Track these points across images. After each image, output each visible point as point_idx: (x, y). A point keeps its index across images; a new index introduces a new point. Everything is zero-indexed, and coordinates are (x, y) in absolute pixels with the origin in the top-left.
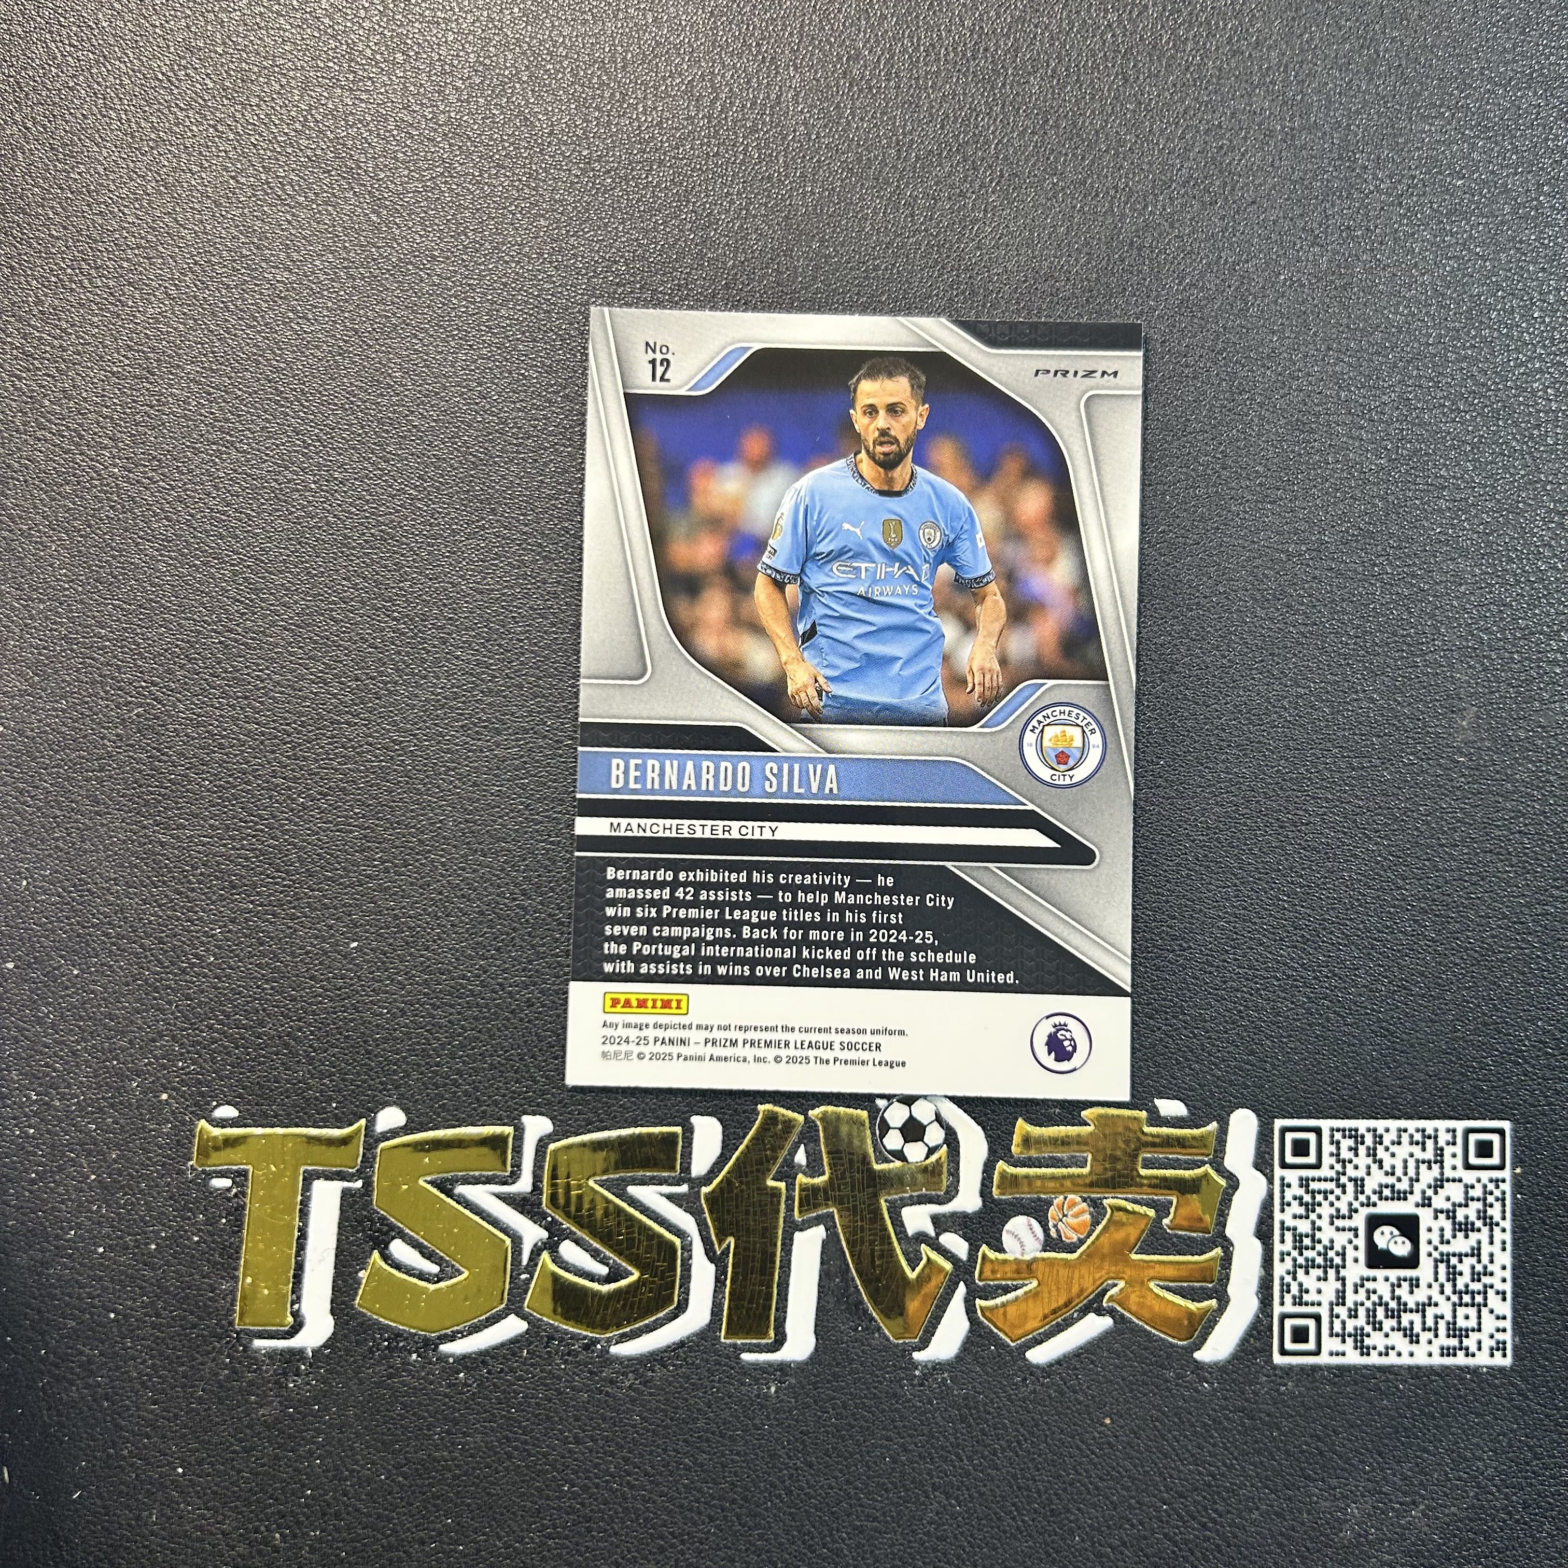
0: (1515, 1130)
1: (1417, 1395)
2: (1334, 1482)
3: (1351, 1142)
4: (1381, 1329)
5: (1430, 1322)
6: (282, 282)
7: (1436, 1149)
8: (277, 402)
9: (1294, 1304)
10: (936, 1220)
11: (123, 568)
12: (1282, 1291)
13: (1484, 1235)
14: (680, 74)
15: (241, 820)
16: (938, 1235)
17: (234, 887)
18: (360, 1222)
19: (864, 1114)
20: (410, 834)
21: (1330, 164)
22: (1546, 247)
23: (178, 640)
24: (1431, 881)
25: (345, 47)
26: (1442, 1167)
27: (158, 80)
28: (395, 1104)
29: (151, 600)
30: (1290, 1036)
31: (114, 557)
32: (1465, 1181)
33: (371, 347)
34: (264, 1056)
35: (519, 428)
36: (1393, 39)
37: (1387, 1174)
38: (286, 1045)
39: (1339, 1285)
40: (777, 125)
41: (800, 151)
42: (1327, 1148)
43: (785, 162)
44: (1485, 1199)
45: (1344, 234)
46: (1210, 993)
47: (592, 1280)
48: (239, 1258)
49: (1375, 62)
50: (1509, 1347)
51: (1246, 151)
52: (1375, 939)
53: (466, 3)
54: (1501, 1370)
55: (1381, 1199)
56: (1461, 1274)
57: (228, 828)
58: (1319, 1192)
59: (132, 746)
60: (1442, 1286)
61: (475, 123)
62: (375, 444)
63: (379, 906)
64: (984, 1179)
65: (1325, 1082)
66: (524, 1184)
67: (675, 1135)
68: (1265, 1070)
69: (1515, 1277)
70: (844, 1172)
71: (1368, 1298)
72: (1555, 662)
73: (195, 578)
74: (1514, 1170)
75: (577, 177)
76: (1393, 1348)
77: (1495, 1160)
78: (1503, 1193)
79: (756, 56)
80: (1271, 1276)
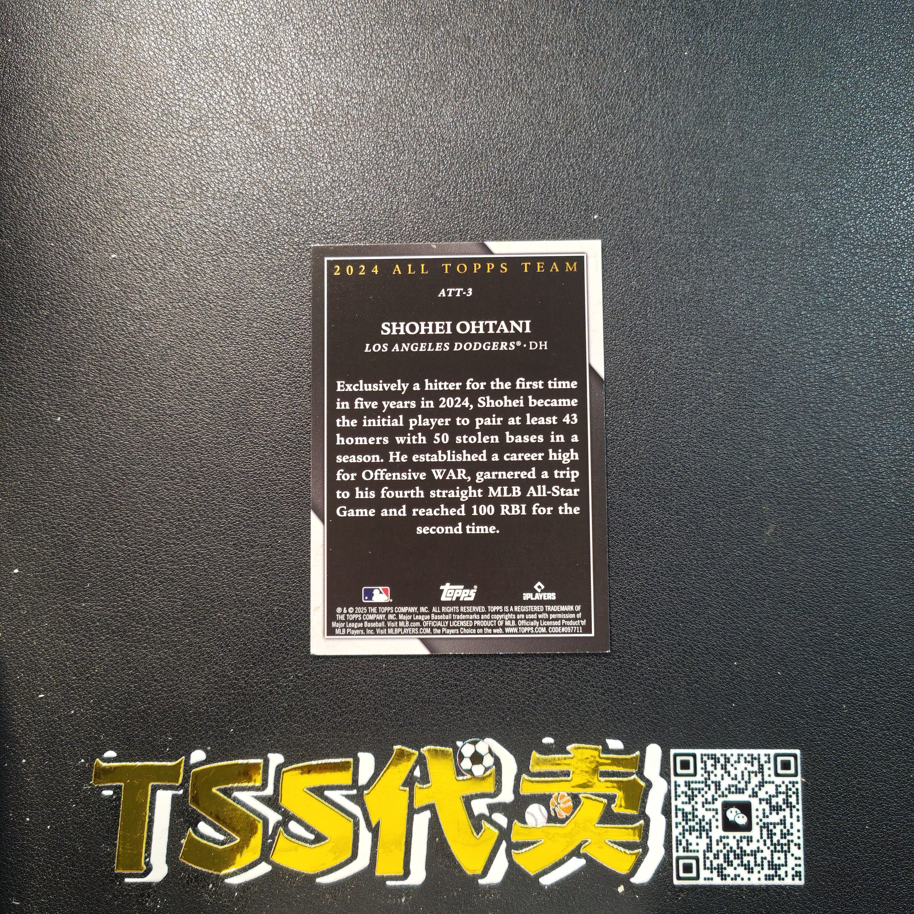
0: (802, 754)
1: (753, 901)
3: (712, 762)
4: (732, 865)
5: (759, 861)
6: (137, 311)
7: (759, 765)
8: (136, 374)
10: (490, 807)
11: (54, 464)
12: (677, 844)
13: (787, 812)
14: (345, 197)
16: (491, 815)
17: (114, 633)
18: (182, 813)
19: (451, 750)
20: (207, 602)
21: (690, 235)
22: (807, 276)
23: (84, 501)
24: (752, 619)
25: (169, 185)
26: (763, 776)
27: (70, 204)
28: (200, 748)
29: (69, 480)
30: (678, 704)
32: (776, 783)
33: (185, 344)
34: (130, 723)
35: (263, 385)
36: (723, 168)
37: (732, 779)
38: (142, 717)
39: (708, 841)
42: (700, 765)
44: (787, 793)
46: (634, 681)
47: (306, 842)
48: (116, 834)
50: (803, 875)
51: (645, 230)
52: (722, 651)
53: (232, 161)
54: (799, 887)
55: (729, 793)
56: (775, 834)
57: (111, 601)
58: (696, 789)
59: (60, 558)
60: (765, 841)
61: (238, 224)
62: (187, 395)
63: (191, 642)
64: (515, 784)
65: (697, 729)
66: (269, 791)
67: (348, 763)
68: (665, 722)
69: (805, 835)
71: (725, 848)
72: (817, 499)
73: (93, 468)
74: (803, 776)
75: (292, 252)
76: (739, 876)
77: (792, 771)
78: (797, 789)
79: (385, 186)
80: (671, 836)
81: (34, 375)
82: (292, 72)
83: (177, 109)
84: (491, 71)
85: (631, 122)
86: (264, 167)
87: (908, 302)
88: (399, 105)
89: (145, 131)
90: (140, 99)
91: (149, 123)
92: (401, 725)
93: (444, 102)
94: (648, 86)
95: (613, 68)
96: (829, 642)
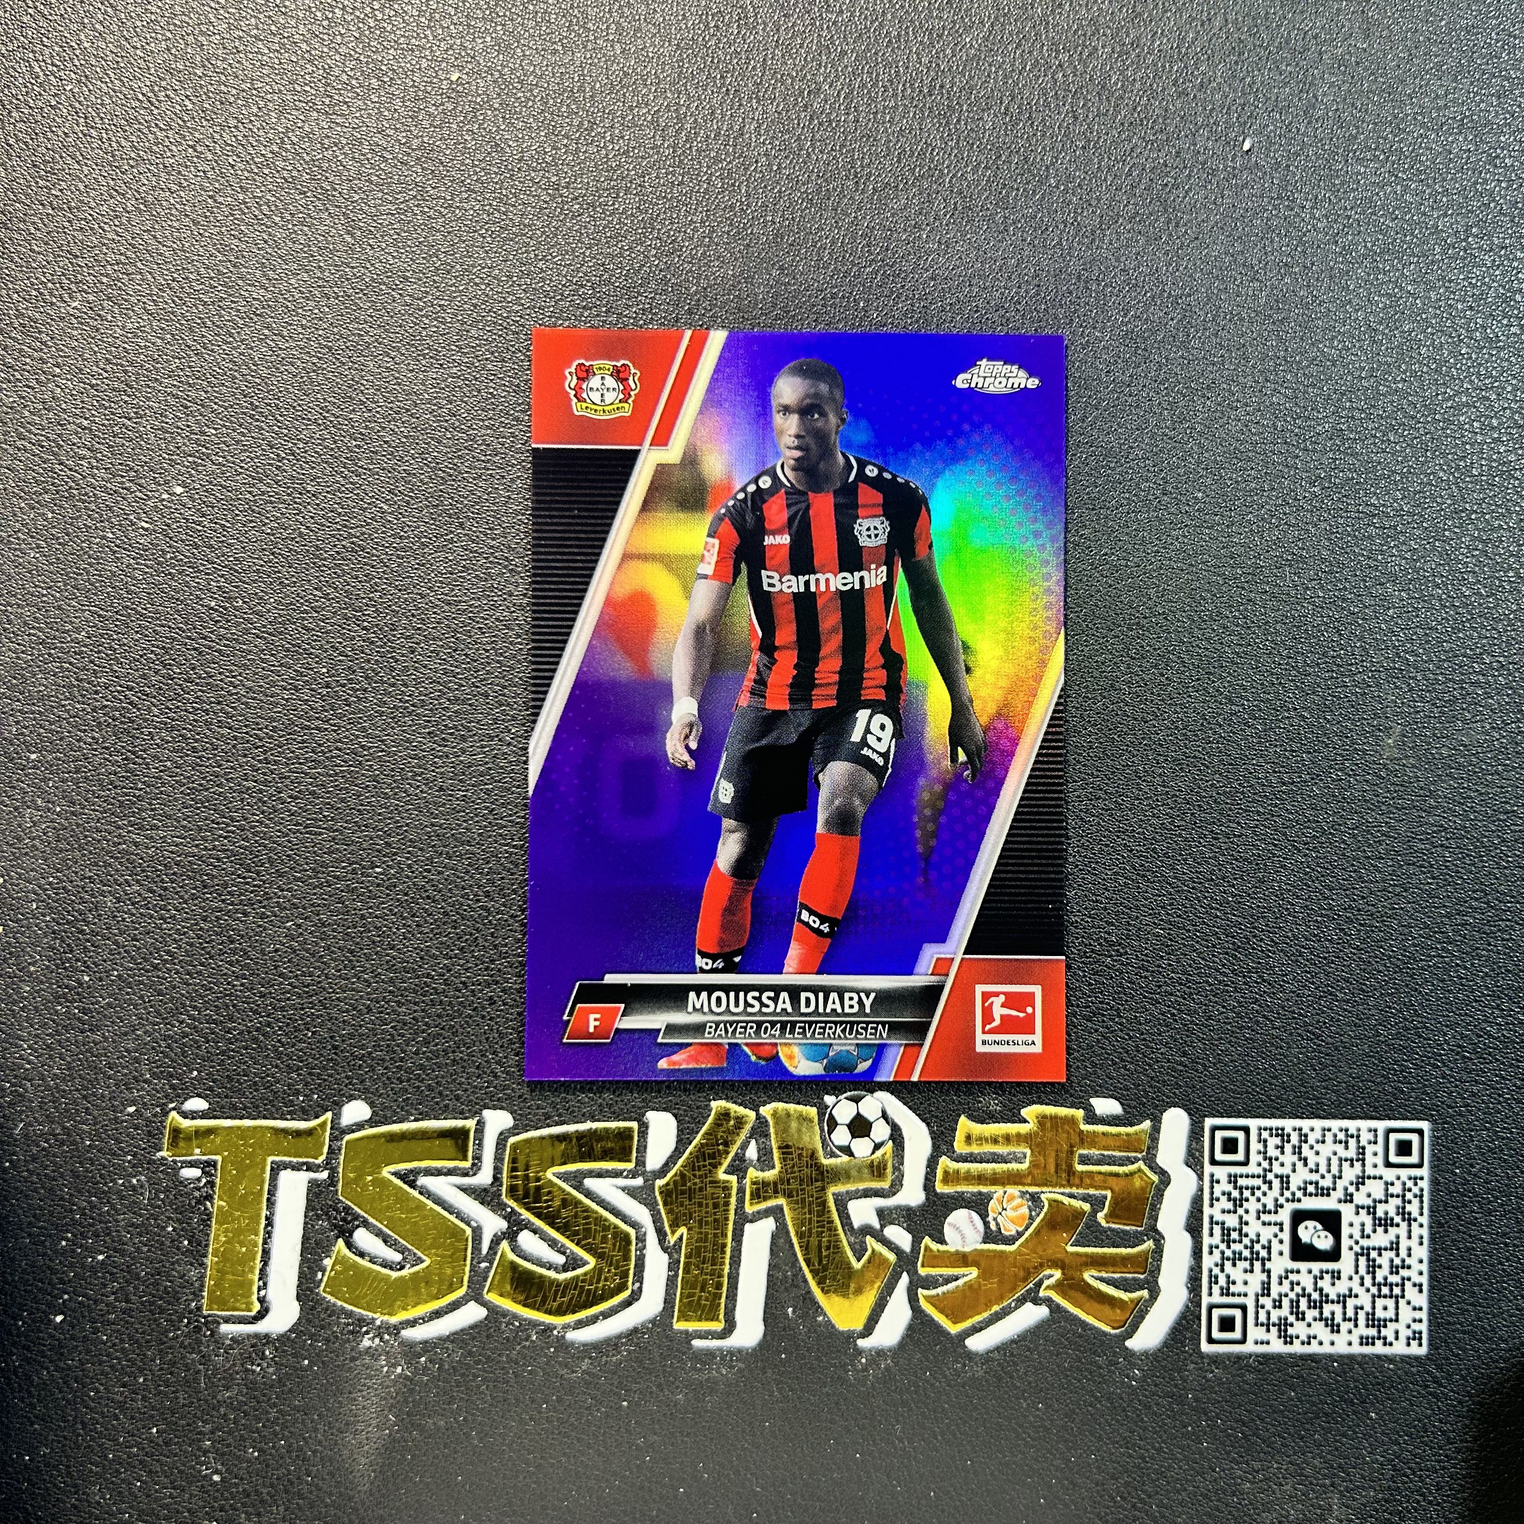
0: (1433, 1130)
1: (1338, 1381)
2: (1257, 1465)
3: (1278, 1141)
4: (1303, 1319)
5: (1350, 1313)
6: (258, 299)
7: (1359, 1147)
8: (252, 417)
9: (1222, 1294)
10: (881, 1213)
11: (100, 576)
12: (1210, 1282)
13: (1403, 1230)
14: (647, 105)
15: (213, 821)
16: (883, 1226)
17: (205, 887)
18: (326, 1212)
19: (812, 1111)
20: (378, 836)
21: (1269, 202)
22: (1474, 286)
23: (153, 646)
24: (1356, 892)
25: (321, 72)
26: (1364, 1165)
27: (138, 100)
28: (360, 1097)
29: (127, 607)
30: (1221, 1038)
32: (1385, 1178)
33: (344, 364)
34: (233, 1051)
35: (488, 445)
36: (1332, 84)
37: (1311, 1171)
38: (255, 1040)
39: (1264, 1277)
40: (741, 156)
41: (762, 181)
42: (1255, 1146)
43: (747, 191)
44: (1404, 1196)
45: (1282, 271)
46: (1145, 997)
47: (549, 1269)
48: (207, 1246)
49: (1314, 108)
50: (1425, 1336)
51: (1190, 188)
52: (1303, 947)
53: (440, 31)
54: (1417, 1358)
55: (1305, 1195)
56: (1380, 1267)
57: (200, 829)
58: (1247, 1188)
59: (107, 748)
60: (1362, 1278)
61: (447, 148)
62: (347, 458)
63: (346, 907)
64: (927, 1173)
65: (1253, 1083)
66: (484, 1177)
67: (630, 1130)
68: (1197, 1071)
69: (1432, 1270)
70: (793, 1166)
71: (1292, 1289)
72: (1476, 684)
73: (170, 586)
74: (1432, 1167)
75: (546, 202)
76: (1315, 1338)
77: (1414, 1159)
78: (1421, 1190)
79: (720, 88)
80: (1200, 1267)
81: (65, 411)
86: (499, 45)
96: (1487, 934)
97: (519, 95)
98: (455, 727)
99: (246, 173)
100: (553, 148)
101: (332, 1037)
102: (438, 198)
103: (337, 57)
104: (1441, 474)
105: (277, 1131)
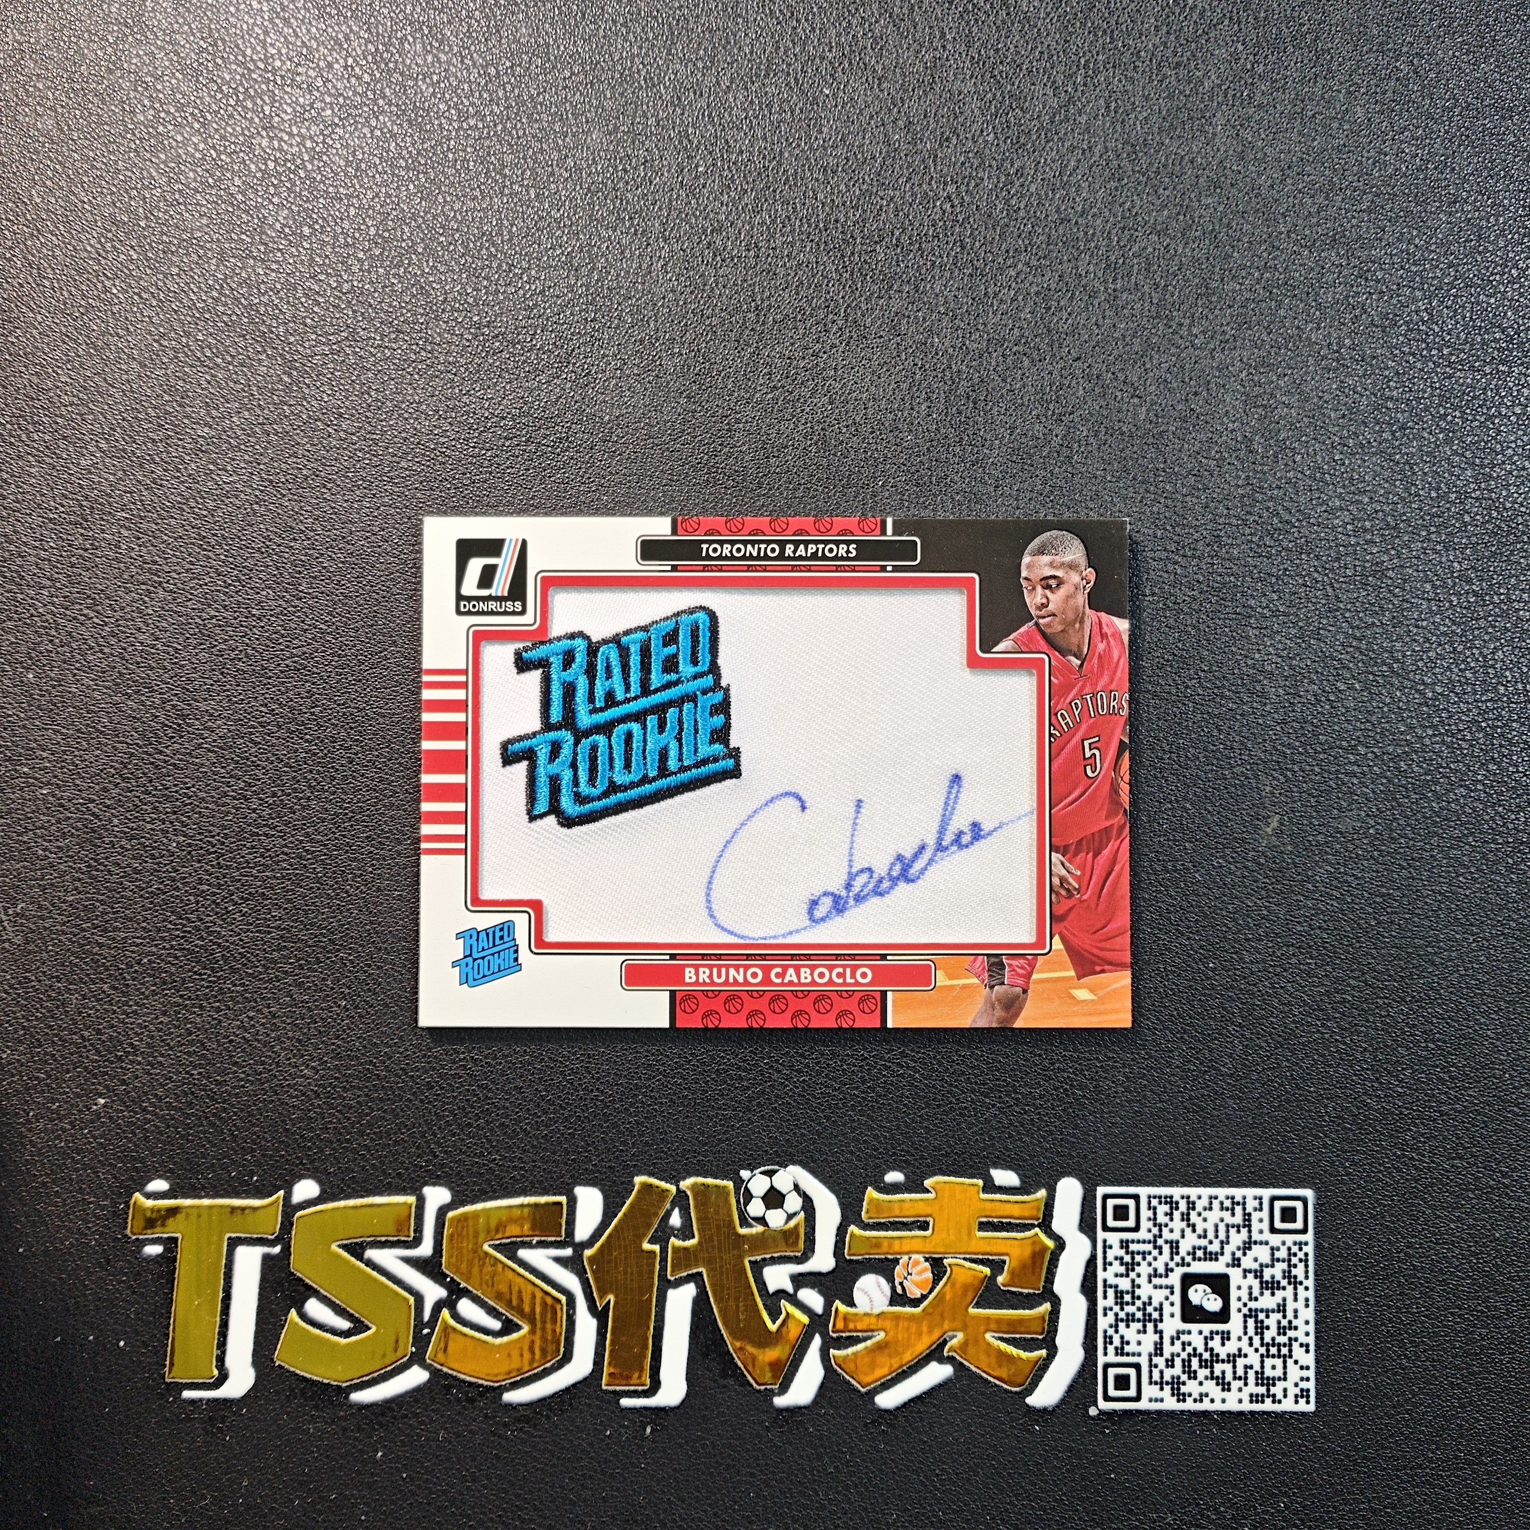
0: (1316, 1197)
1: (1229, 1437)
3: (1166, 1208)
4: (1195, 1378)
5: (1240, 1372)
6: (203, 437)
7: (1245, 1214)
8: (200, 546)
9: (1117, 1354)
10: (794, 1278)
11: (62, 697)
12: (1105, 1343)
13: (1289, 1292)
14: (561, 247)
15: (170, 923)
16: (796, 1291)
17: (165, 983)
18: (280, 1284)
19: (730, 1184)
21: (1149, 321)
22: (1347, 395)
23: (112, 761)
24: (1238, 973)
25: (256, 221)
26: (1250, 1231)
27: (86, 250)
28: (310, 1176)
29: (88, 725)
30: (1111, 1112)
31: (54, 687)
32: (1271, 1244)
33: (284, 495)
34: (192, 1135)
36: (1208, 206)
37: (1199, 1237)
38: (213, 1125)
39: (1156, 1337)
41: (669, 316)
42: (1145, 1213)
44: (1290, 1260)
45: (1162, 387)
46: (1039, 1074)
47: (486, 1334)
48: (169, 1317)
50: (1312, 1393)
52: (1187, 1025)
53: (366, 181)
54: (1303, 1414)
55: (1194, 1259)
56: (1268, 1328)
57: (159, 930)
58: (1138, 1253)
59: (71, 857)
60: (1251, 1339)
61: (375, 291)
62: (288, 583)
63: (294, 1000)
64: (836, 1242)
65: (1142, 1154)
66: (426, 1249)
67: (560, 1204)
68: (1089, 1143)
69: (1317, 1331)
70: (712, 1236)
71: (1184, 1350)
72: (1351, 774)
73: (127, 705)
74: (1315, 1234)
75: (468, 340)
76: (1207, 1395)
77: (1299, 1225)
78: (1306, 1255)
79: (629, 228)
80: (1096, 1329)
81: (25, 543)
82: (470, 26)
83: (271, 88)
84: (813, 29)
85: (1052, 122)
86: (422, 193)
87: (1515, 442)
88: (654, 85)
89: (215, 125)
90: (207, 67)
91: (222, 112)
92: (647, 1143)
93: (731, 83)
94: (1083, 61)
95: (1023, 28)
96: (1366, 1011)
97: (442, 239)
98: (390, 831)
99: (189, 319)
100: (474, 290)
101: (284, 1121)
102: (370, 338)
103: (271, 207)
104: (1316, 575)
105: (233, 1210)
